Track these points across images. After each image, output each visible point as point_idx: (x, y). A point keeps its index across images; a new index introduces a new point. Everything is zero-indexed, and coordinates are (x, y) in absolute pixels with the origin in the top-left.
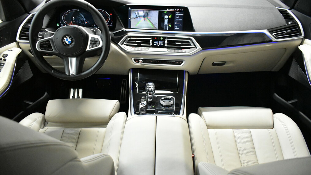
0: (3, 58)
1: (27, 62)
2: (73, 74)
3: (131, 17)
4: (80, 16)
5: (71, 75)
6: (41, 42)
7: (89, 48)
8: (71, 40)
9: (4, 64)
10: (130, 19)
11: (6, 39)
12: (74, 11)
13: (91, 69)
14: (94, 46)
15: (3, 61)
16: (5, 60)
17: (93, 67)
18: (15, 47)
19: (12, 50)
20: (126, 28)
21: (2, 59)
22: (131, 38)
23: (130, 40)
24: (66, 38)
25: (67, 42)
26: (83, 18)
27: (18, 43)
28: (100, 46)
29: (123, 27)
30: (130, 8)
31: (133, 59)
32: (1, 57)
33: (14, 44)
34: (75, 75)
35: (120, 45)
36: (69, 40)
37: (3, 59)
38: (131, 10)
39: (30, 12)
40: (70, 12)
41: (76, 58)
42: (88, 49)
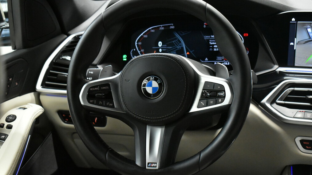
0: (6, 124)
1: (50, 138)
2: (153, 165)
3: (296, 40)
4: (173, 40)
5: (147, 168)
6: (91, 87)
7: (198, 107)
8: (159, 84)
9: (6, 136)
10: (292, 44)
11: (17, 84)
12: (163, 28)
13: (198, 157)
14: (212, 102)
15: (5, 130)
16: (10, 127)
17: (202, 155)
18: (32, 102)
19: (25, 109)
20: (281, 66)
21: (4, 124)
22: (296, 89)
23: (293, 92)
24: (149, 80)
25: (149, 90)
26: (180, 42)
27: (38, 95)
28: (226, 102)
29: (274, 64)
30: (293, 19)
31: (298, 140)
32: (3, 121)
33: (30, 96)
34: (157, 168)
35: (268, 105)
36: (155, 84)
37: (5, 126)
38: (295, 25)
39: (70, 32)
40: (153, 31)
41: (164, 129)
42: (194, 109)
